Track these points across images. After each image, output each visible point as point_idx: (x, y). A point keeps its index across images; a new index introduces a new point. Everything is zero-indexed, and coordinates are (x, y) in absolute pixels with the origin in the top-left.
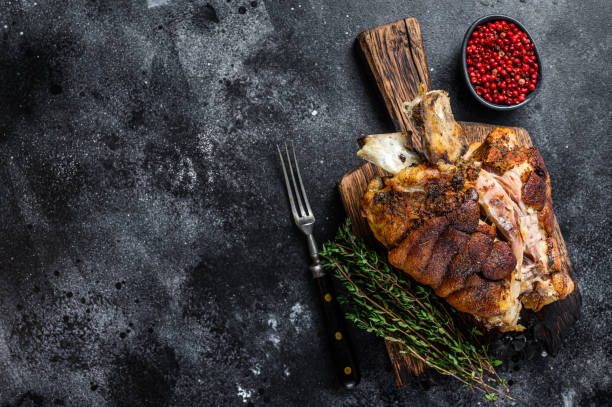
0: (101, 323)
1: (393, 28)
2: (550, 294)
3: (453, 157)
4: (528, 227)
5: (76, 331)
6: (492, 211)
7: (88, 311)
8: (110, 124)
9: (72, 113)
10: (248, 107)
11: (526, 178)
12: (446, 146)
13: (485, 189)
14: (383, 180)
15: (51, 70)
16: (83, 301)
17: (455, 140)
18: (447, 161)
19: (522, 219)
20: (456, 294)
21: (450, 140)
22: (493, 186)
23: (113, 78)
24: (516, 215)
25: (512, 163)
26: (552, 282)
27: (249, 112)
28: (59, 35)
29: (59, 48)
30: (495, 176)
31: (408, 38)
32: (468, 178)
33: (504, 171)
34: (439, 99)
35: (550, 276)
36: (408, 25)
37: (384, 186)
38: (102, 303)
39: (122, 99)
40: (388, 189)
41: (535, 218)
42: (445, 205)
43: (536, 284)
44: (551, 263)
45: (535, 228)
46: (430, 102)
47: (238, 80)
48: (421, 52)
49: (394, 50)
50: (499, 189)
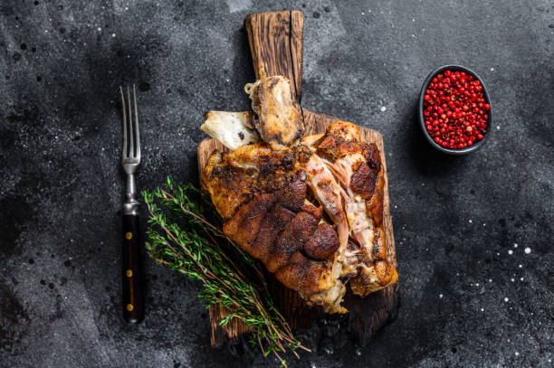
0: (184, 304)
1: (279, 16)
2: (373, 280)
3: (287, 139)
4: (356, 214)
5: (160, 312)
6: (320, 194)
7: (172, 293)
8: (194, 118)
9: (159, 108)
10: (321, 104)
11: (357, 167)
12: (282, 128)
13: (315, 172)
14: (222, 155)
15: (140, 68)
16: (168, 283)
17: (291, 124)
18: (280, 142)
19: (349, 205)
20: (281, 268)
21: (286, 123)
22: (322, 170)
23: (197, 76)
24: (343, 201)
25: (344, 151)
26: (375, 269)
27: (323, 108)
28: (148, 36)
29: (148, 49)
30: (326, 161)
31: (291, 27)
32: (299, 160)
33: (336, 158)
34: (279, 84)
35: (374, 263)
36: (293, 16)
37: (222, 161)
38: (185, 285)
39: (205, 96)
40: (225, 164)
41: (363, 206)
42: (275, 182)
43: (360, 269)
44: (375, 251)
45: (362, 216)
46: (269, 85)
47: (313, 79)
48: (299, 42)
49: (275, 35)
50: (328, 175)
